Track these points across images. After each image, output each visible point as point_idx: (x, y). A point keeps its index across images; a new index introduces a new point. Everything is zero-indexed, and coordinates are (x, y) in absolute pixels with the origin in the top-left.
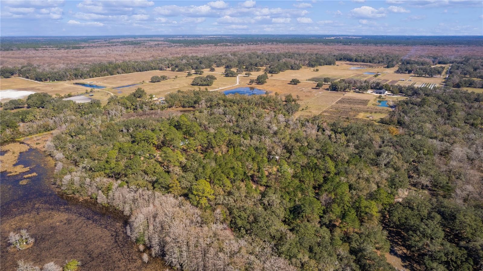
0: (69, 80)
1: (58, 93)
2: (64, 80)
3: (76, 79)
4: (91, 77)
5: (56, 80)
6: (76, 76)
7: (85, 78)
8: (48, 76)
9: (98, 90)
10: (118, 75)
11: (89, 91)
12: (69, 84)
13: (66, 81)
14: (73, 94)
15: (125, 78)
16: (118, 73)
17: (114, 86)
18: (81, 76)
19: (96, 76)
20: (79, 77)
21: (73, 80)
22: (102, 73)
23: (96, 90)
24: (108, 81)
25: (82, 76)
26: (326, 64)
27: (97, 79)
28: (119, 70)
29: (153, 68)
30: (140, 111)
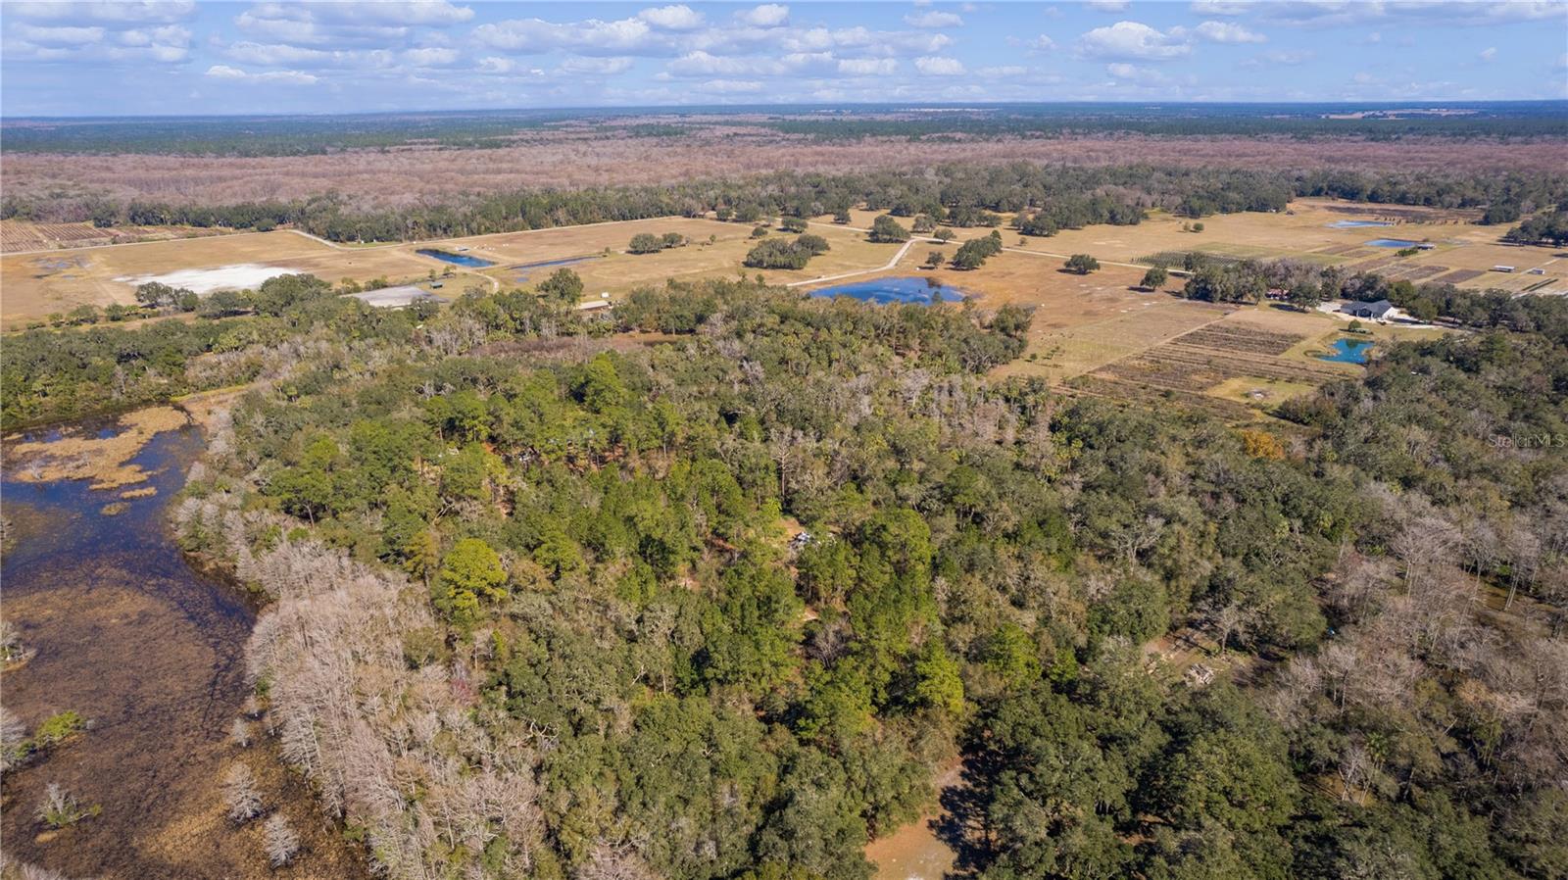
0: (412, 239)
1: (349, 276)
2: (397, 240)
3: (430, 237)
4: (473, 234)
5: (378, 239)
6: (432, 229)
7: (455, 236)
9: (468, 270)
10: (554, 229)
11: (439, 273)
12: (403, 250)
13: (401, 241)
14: (390, 280)
15: (566, 239)
16: (557, 222)
17: (519, 261)
18: (445, 230)
19: (488, 230)
20: (440, 232)
21: (421, 239)
22: (509, 223)
23: (460, 269)
24: (514, 246)
25: (448, 230)
27: (488, 240)
28: (561, 214)
29: (665, 209)
30: (532, 336)
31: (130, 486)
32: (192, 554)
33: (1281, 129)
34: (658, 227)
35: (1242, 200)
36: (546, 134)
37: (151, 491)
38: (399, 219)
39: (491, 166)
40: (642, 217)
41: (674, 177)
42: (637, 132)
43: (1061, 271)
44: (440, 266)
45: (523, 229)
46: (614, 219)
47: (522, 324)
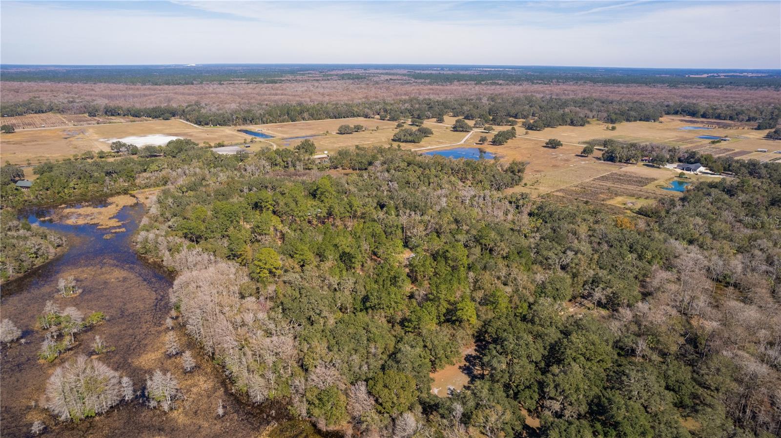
0: (235, 125)
1: (207, 141)
2: (228, 125)
3: (244, 124)
4: (264, 123)
5: (219, 124)
6: (245, 120)
7: (255, 124)
8: (210, 119)
9: (262, 140)
10: (303, 122)
11: (248, 141)
12: (231, 130)
13: (230, 126)
14: (225, 143)
15: (308, 127)
16: (304, 119)
17: (285, 136)
19: (271, 122)
20: (248, 122)
21: (239, 125)
22: (281, 119)
23: (258, 139)
24: (282, 129)
25: (252, 121)
26: (641, 120)
27: (271, 126)
28: (306, 115)
29: (355, 114)
30: (292, 169)
31: (114, 228)
32: (143, 255)
33: (662, 81)
34: (352, 122)
35: (637, 116)
36: (299, 77)
37: (123, 230)
38: (230, 115)
39: (273, 92)
40: (344, 117)
41: (360, 99)
42: (343, 77)
43: (544, 147)
44: (249, 137)
45: (288, 121)
46: (331, 118)
47: (287, 164)
